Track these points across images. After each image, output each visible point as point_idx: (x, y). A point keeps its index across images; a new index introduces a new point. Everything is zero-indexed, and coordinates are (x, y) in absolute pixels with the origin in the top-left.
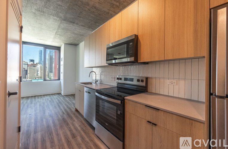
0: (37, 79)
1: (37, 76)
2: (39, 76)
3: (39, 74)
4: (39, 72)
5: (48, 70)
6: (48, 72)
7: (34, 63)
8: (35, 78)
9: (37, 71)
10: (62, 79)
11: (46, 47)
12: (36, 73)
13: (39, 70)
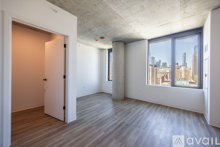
0: (180, 80)
1: (181, 78)
2: (182, 78)
3: (183, 76)
4: (183, 74)
5: (193, 72)
6: (192, 74)
7: (178, 66)
8: (179, 79)
9: (181, 73)
10: (207, 87)
11: (174, 36)
12: (180, 75)
13: (183, 72)
